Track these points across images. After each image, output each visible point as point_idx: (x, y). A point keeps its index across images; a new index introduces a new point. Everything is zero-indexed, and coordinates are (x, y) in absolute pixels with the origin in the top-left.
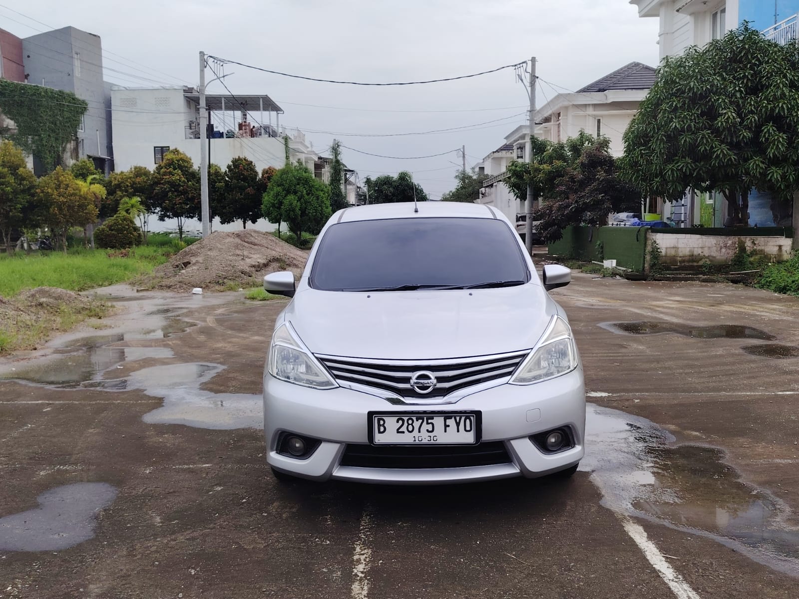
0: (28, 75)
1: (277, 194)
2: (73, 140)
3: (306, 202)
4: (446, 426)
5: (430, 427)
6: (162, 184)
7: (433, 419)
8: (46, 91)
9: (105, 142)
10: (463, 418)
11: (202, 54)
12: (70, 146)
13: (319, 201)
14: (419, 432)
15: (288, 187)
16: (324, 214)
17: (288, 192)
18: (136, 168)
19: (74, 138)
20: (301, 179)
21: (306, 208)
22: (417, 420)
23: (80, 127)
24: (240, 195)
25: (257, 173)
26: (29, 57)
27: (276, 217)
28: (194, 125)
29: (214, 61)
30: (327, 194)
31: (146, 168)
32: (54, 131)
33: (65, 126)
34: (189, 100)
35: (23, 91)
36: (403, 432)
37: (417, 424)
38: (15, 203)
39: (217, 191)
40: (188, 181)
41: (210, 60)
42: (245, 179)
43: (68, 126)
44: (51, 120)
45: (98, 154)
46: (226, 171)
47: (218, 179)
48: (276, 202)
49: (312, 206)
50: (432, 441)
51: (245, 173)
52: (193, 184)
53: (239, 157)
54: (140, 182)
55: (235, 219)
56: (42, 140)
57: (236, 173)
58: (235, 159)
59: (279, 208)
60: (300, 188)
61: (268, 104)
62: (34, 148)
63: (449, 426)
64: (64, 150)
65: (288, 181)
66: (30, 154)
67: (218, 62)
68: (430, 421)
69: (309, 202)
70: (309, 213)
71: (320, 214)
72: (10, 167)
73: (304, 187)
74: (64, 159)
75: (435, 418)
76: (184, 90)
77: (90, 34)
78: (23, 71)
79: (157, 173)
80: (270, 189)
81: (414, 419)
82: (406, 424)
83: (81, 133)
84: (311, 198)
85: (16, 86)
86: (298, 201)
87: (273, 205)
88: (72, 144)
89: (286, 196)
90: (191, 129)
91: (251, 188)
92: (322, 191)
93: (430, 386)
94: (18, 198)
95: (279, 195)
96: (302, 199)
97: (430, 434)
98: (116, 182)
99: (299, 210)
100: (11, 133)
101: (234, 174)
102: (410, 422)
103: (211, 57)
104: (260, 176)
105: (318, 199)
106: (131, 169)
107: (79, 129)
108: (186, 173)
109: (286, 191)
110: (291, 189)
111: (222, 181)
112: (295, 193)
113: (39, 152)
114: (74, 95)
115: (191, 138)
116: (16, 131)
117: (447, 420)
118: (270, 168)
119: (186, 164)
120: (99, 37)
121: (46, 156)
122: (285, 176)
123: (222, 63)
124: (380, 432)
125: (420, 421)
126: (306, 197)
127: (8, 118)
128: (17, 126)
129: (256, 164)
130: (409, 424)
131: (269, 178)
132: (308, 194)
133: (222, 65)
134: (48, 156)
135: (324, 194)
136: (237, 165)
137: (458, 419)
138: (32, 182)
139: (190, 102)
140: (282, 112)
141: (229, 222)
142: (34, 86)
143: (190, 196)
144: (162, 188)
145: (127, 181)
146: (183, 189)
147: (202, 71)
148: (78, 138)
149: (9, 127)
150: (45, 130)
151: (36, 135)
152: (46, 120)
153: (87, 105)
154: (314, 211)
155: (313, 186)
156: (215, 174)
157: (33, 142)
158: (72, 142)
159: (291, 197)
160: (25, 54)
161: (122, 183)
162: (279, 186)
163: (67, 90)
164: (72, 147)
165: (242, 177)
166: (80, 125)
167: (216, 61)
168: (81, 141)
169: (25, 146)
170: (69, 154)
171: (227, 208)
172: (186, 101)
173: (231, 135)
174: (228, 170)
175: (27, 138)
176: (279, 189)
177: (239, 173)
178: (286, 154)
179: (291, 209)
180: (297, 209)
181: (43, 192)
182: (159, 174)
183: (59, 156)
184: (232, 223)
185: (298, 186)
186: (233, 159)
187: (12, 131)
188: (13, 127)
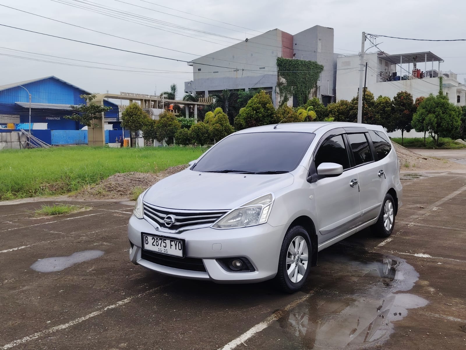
0: (295, 54)
1: (422, 114)
2: (314, 87)
3: (441, 118)
4: (171, 245)
5: (164, 245)
6: (354, 109)
7: (166, 240)
8: (302, 62)
9: (332, 87)
10: (178, 242)
11: (364, 33)
12: (313, 90)
13: (451, 118)
14: (161, 246)
15: (430, 109)
16: (454, 126)
17: (430, 112)
18: (341, 101)
19: (315, 86)
20: (440, 104)
21: (441, 122)
22: (160, 240)
23: (319, 80)
24: (400, 115)
25: (412, 100)
26: (296, 44)
27: (419, 128)
28: (383, 74)
29: (370, 37)
30: (458, 113)
31: (347, 101)
32: (304, 83)
33: (310, 80)
34: (381, 59)
35: (290, 63)
36: (154, 245)
37: (160, 242)
38: (263, 122)
39: (386, 113)
40: (369, 108)
41: (368, 36)
42: (404, 105)
43: (312, 80)
44: (303, 77)
45: (328, 94)
46: (393, 101)
47: (387, 106)
48: (420, 119)
49: (446, 121)
50: (166, 252)
51: (405, 101)
52: (372, 109)
53: (402, 91)
54: (342, 109)
55: (396, 130)
56: (298, 88)
57: (399, 101)
58: (400, 93)
59: (422, 122)
60: (438, 109)
61: (431, 57)
62: (294, 92)
63: (172, 245)
64: (309, 93)
65: (430, 105)
66: (292, 96)
67: (373, 37)
68: (165, 241)
69: (444, 118)
70: (443, 125)
71: (451, 126)
72: (263, 104)
73: (441, 109)
74: (309, 98)
75: (167, 240)
76: (378, 54)
77: (328, 28)
78: (293, 52)
79: (352, 103)
80: (418, 110)
81: (159, 239)
82: (155, 241)
83: (319, 83)
84: (446, 116)
85: (287, 60)
86: (435, 118)
87: (419, 121)
88: (314, 89)
89: (428, 114)
90: (381, 76)
91: (407, 110)
92: (454, 111)
93: (171, 223)
94: (265, 119)
95: (423, 114)
96: (439, 117)
97: (165, 248)
98: (330, 109)
99: (436, 123)
100: (283, 85)
101: (397, 102)
102: (157, 240)
103: (369, 34)
104: (414, 102)
105: (450, 116)
106: (339, 101)
107: (318, 81)
108: (369, 103)
109: (428, 111)
110: (432, 110)
111: (390, 107)
112: (434, 112)
113: (296, 94)
114: (316, 62)
115: (381, 82)
116: (286, 84)
117: (172, 242)
118: (421, 98)
119: (369, 98)
120: (333, 29)
121: (299, 96)
122: (428, 102)
123: (375, 37)
124: (146, 244)
125: (161, 241)
126: (442, 115)
127: (283, 77)
128: (287, 82)
129: (413, 95)
130: (157, 242)
131: (419, 104)
132: (443, 113)
133: (375, 39)
134: (300, 96)
135: (455, 113)
136: (400, 97)
137: (176, 242)
138: (273, 111)
139: (381, 60)
140: (443, 61)
141: (392, 131)
142: (296, 60)
143: (369, 116)
144: (354, 112)
145: (335, 108)
146: (366, 112)
147: (363, 43)
148: (317, 86)
149: (283, 82)
150: (300, 83)
151: (295, 86)
152: (301, 77)
153: (323, 67)
154: (447, 124)
155: (447, 108)
156: (385, 103)
157: (294, 90)
158: (314, 88)
159: (431, 115)
160: (294, 43)
161: (333, 109)
162: (423, 108)
163: (313, 60)
164: (314, 91)
165: (402, 103)
166: (319, 78)
167: (371, 36)
168: (319, 87)
169: (290, 92)
170: (312, 95)
171: (391, 123)
172: (379, 60)
173: (404, 78)
174: (394, 100)
175: (291, 87)
176: (424, 110)
177: (400, 101)
178: (440, 88)
179: (430, 123)
180: (434, 123)
181: (276, 116)
182: (353, 104)
183: (306, 96)
184: (394, 132)
185: (437, 108)
186: (398, 93)
187: (284, 84)
188: (285, 82)
